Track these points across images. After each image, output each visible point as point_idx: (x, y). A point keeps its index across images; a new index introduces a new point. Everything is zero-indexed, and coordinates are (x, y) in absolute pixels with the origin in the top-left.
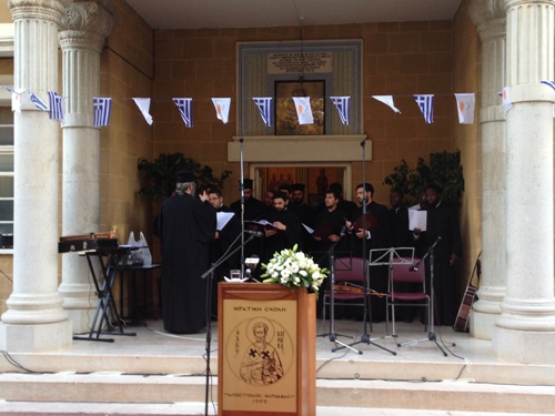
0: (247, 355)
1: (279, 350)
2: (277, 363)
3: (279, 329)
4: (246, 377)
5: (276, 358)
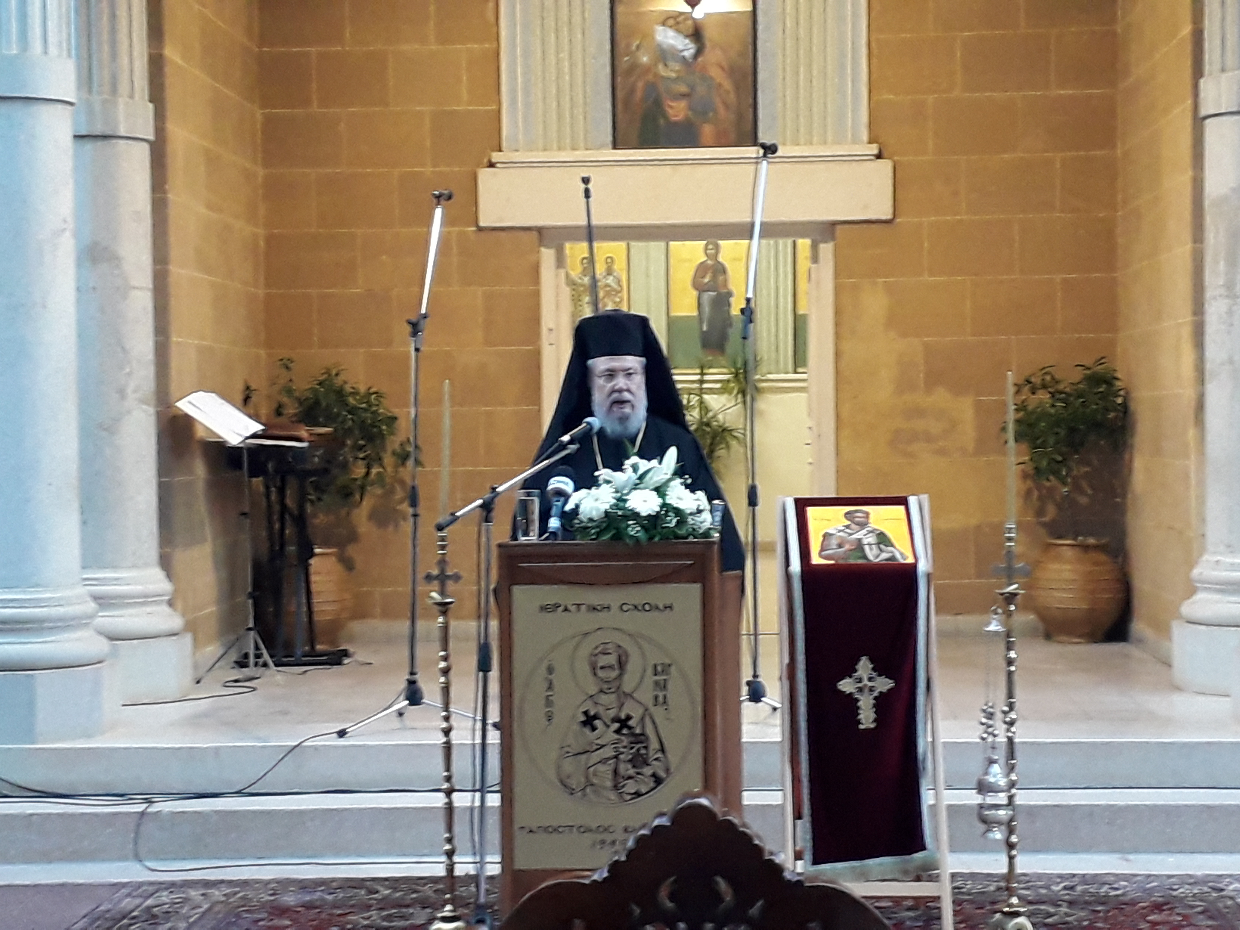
0: (576, 727)
1: (658, 713)
2: (654, 744)
3: (656, 658)
4: (573, 783)
5: (650, 731)
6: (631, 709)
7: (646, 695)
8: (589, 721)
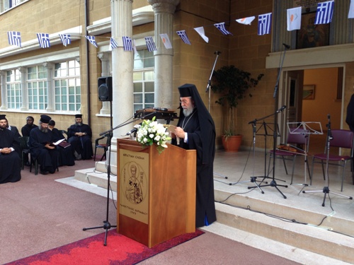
0: (128, 184)
1: (141, 184)
2: (140, 191)
4: (128, 197)
5: (140, 188)
6: (137, 182)
7: (139, 179)
8: (130, 183)
